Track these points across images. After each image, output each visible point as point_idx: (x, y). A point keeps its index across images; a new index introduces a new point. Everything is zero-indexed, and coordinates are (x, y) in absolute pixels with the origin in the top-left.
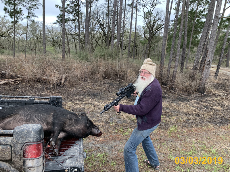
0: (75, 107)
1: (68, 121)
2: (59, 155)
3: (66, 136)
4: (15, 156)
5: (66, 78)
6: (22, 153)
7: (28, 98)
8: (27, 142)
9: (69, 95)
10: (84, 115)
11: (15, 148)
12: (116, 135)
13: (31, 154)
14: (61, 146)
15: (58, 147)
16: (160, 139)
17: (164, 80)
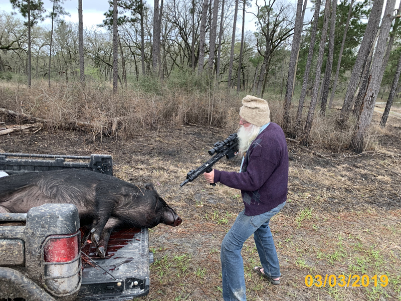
0: (136, 174)
1: (123, 199)
2: (107, 257)
3: (119, 224)
4: (31, 259)
5: (119, 123)
6: (42, 254)
7: (53, 157)
8: (50, 235)
9: (125, 153)
10: (150, 188)
11: (30, 245)
12: (205, 223)
13: (59, 254)
14: (110, 242)
15: (106, 243)
16: (282, 232)
17: (290, 129)
